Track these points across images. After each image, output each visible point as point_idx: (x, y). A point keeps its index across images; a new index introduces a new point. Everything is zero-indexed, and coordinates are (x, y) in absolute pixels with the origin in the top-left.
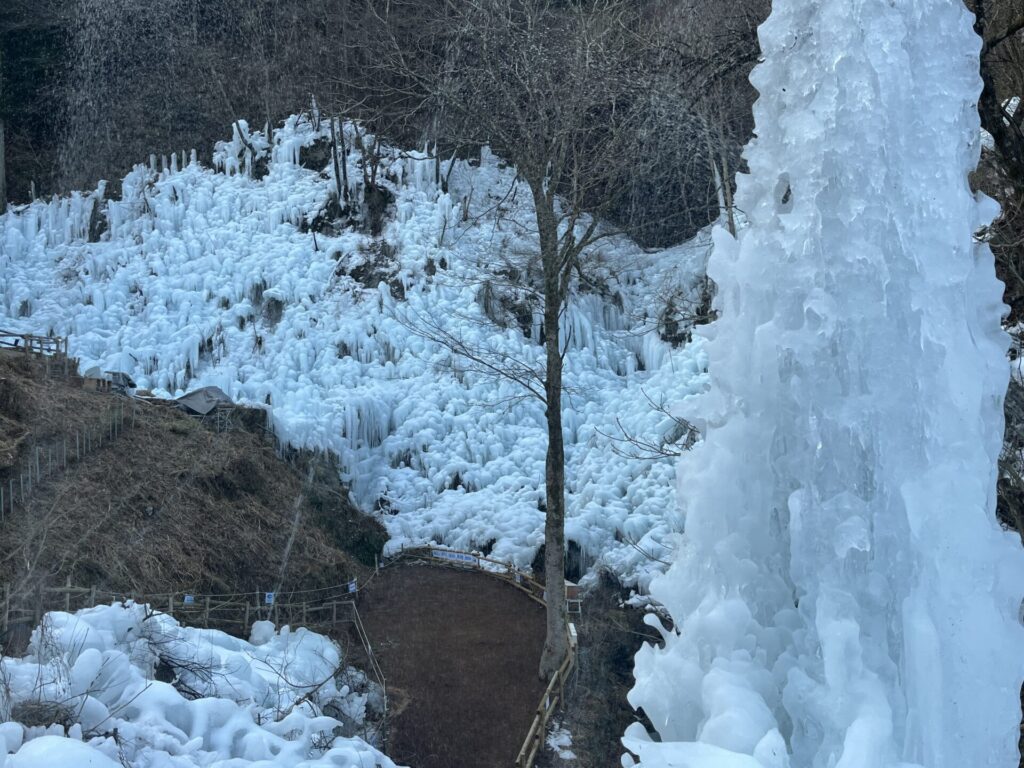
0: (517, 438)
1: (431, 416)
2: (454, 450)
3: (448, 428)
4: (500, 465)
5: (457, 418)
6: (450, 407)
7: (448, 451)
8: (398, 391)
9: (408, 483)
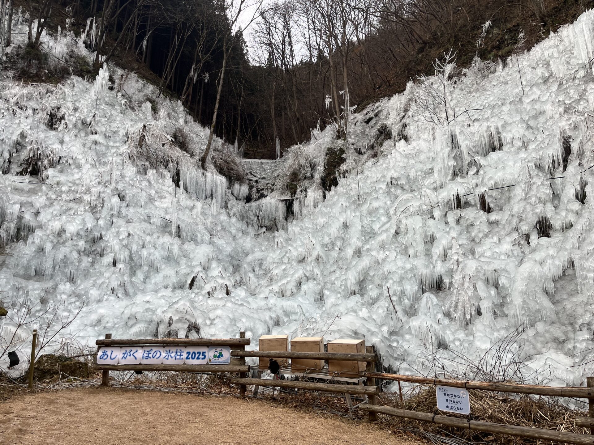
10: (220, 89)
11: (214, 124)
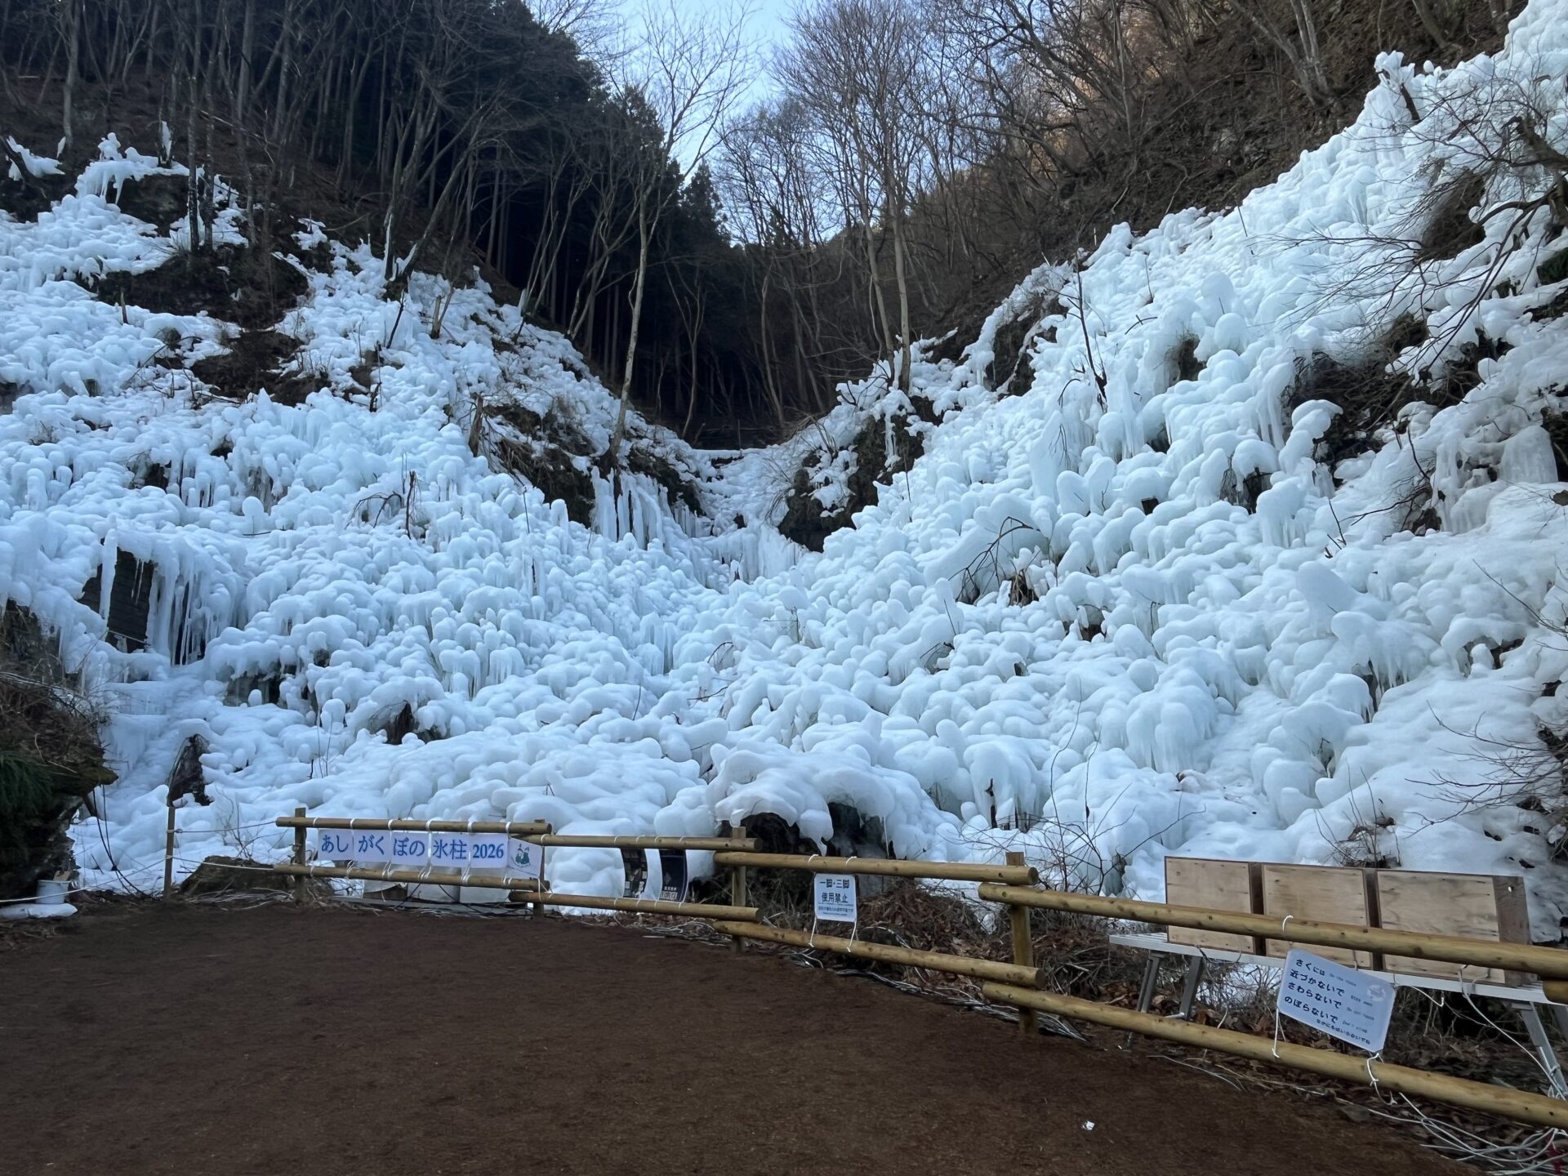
0: (553, 642)
1: (341, 591)
2: (397, 664)
3: (385, 621)
4: (516, 694)
5: (406, 600)
6: (394, 577)
7: (382, 666)
8: (266, 552)
9: (266, 738)
10: (636, 311)
11: (627, 384)
